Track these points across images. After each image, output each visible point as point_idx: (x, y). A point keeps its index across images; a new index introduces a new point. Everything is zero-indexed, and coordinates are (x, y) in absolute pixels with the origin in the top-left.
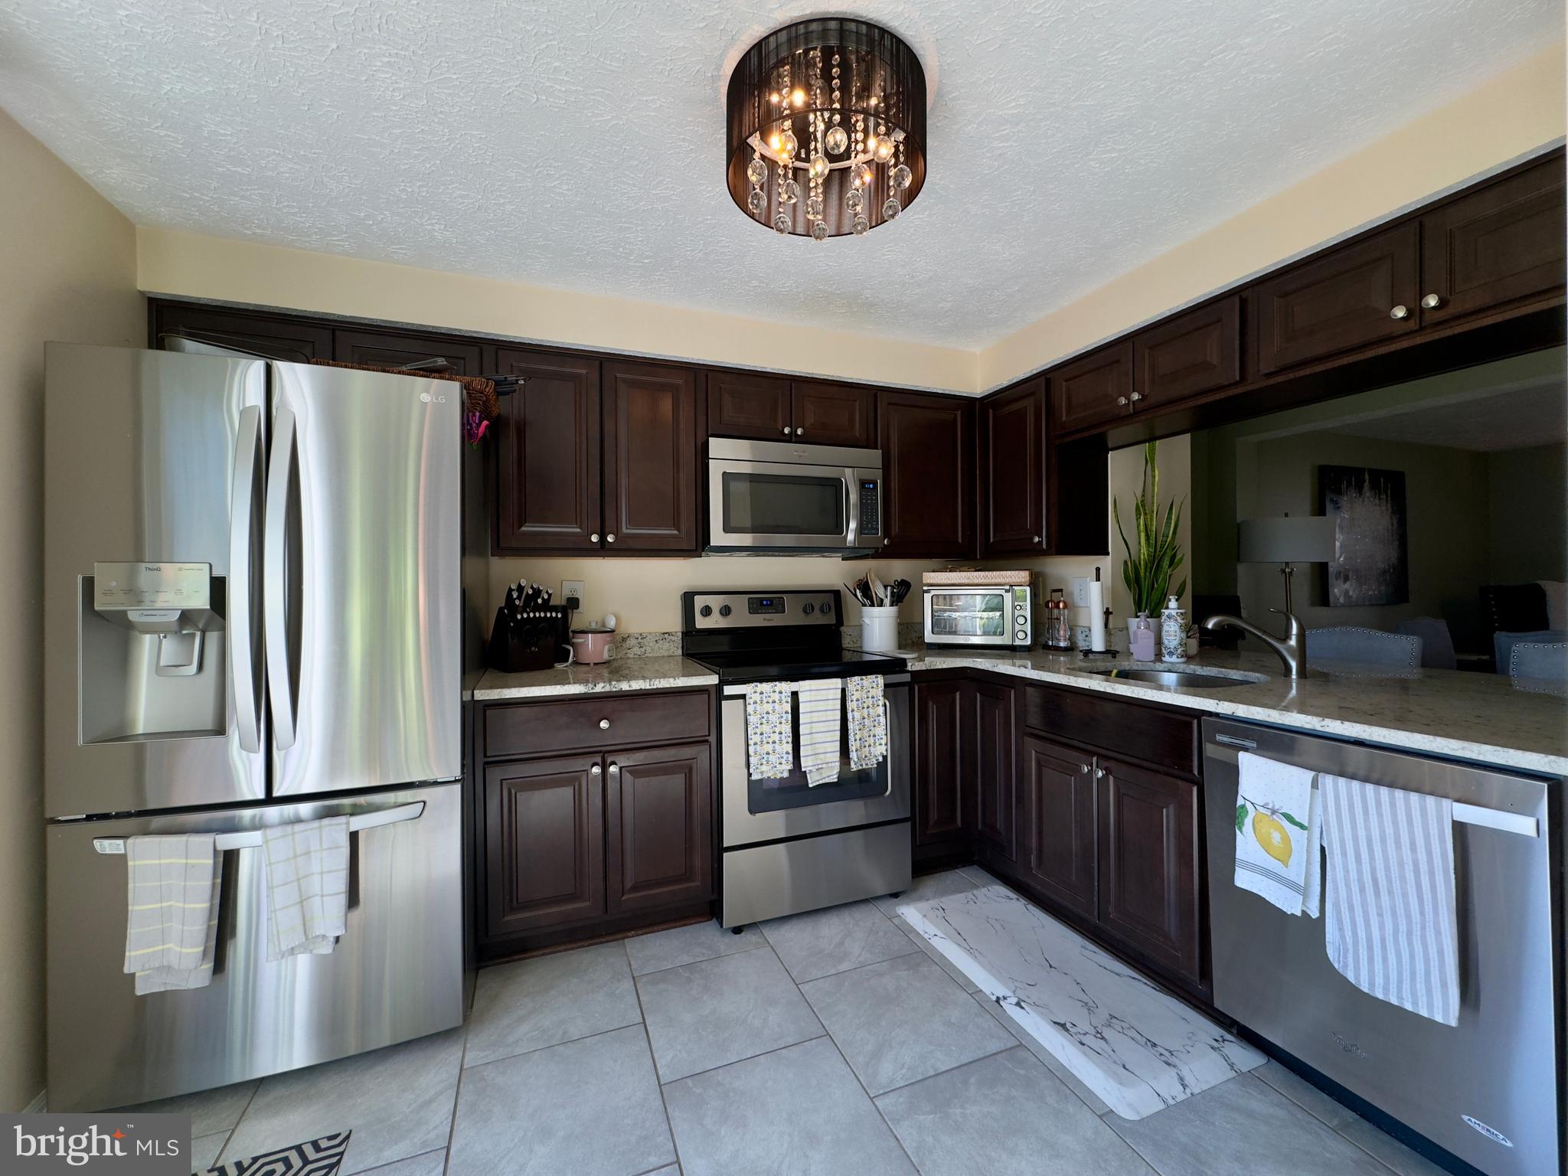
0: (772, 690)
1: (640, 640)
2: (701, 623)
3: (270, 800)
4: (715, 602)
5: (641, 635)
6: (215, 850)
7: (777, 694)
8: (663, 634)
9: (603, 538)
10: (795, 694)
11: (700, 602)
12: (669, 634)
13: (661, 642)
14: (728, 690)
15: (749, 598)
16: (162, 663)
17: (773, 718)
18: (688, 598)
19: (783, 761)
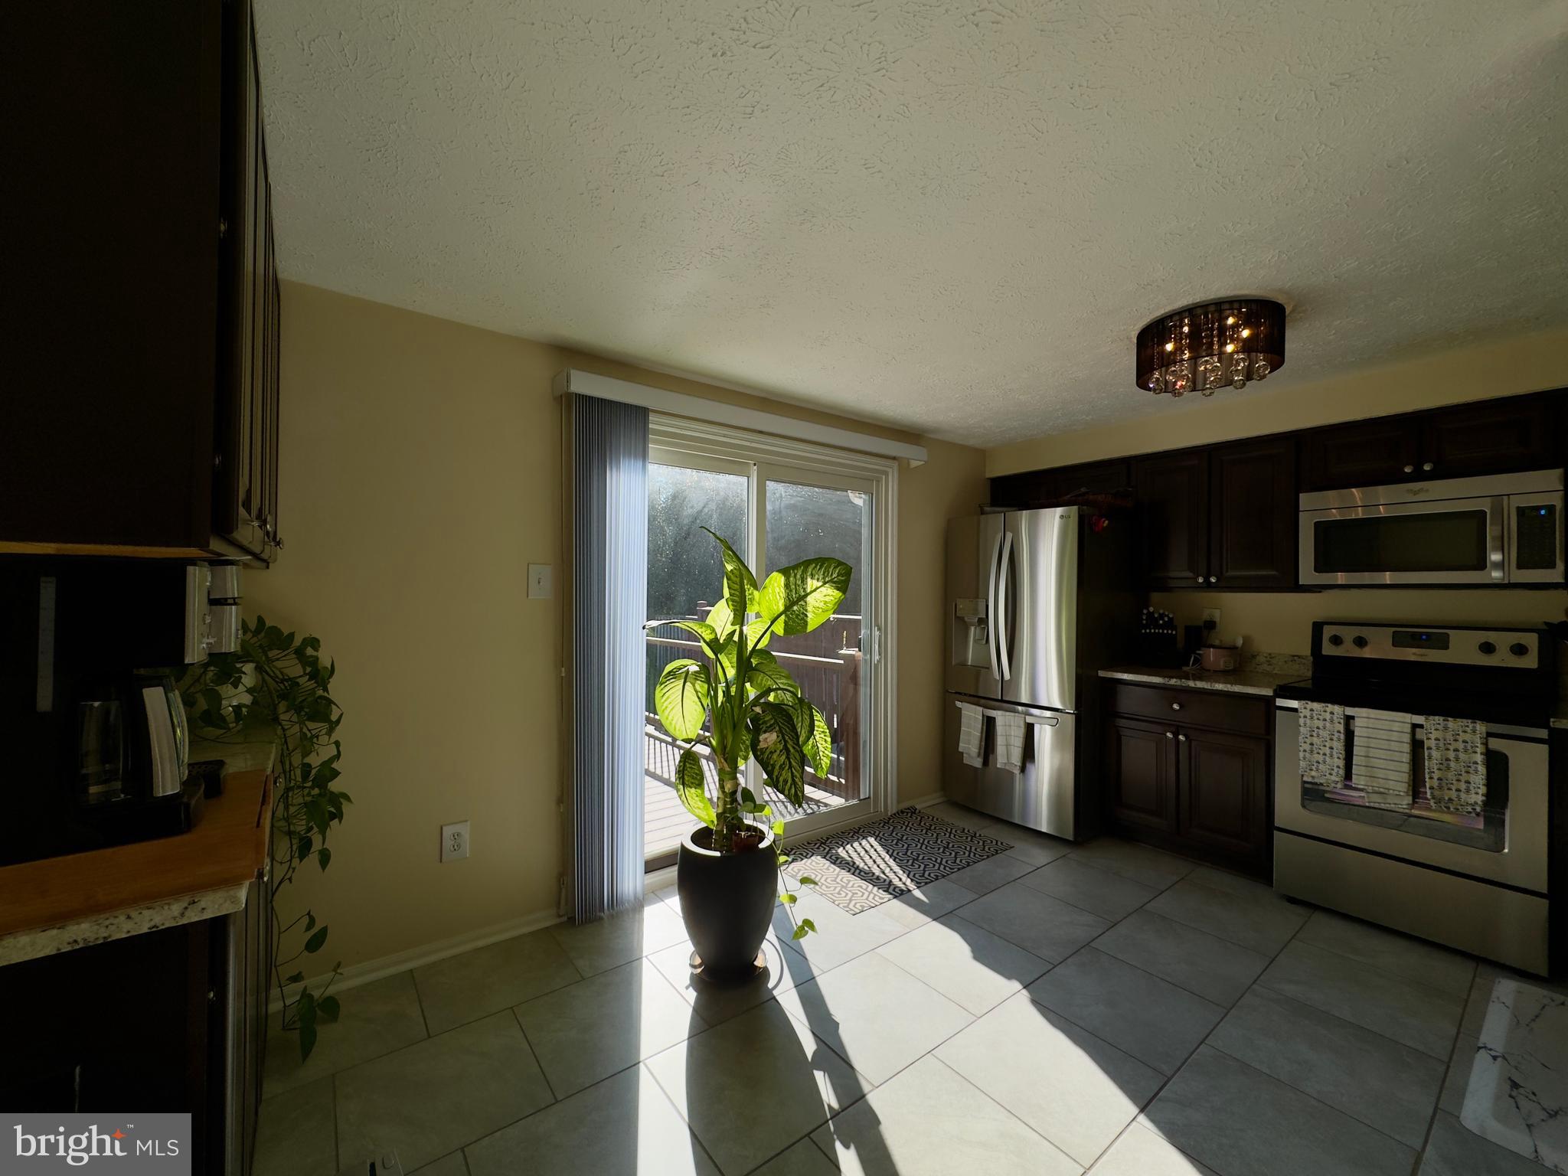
0: (1322, 710)
1: (1268, 659)
2: (1328, 649)
3: (1002, 701)
4: (1348, 634)
5: (1270, 654)
6: (983, 715)
7: (1328, 714)
8: (1294, 656)
9: (1207, 579)
10: (1349, 719)
11: (1328, 632)
12: (1299, 657)
13: (1291, 663)
14: (1280, 702)
15: (1394, 632)
16: (977, 638)
17: (1325, 734)
18: (1318, 628)
19: (1334, 773)
